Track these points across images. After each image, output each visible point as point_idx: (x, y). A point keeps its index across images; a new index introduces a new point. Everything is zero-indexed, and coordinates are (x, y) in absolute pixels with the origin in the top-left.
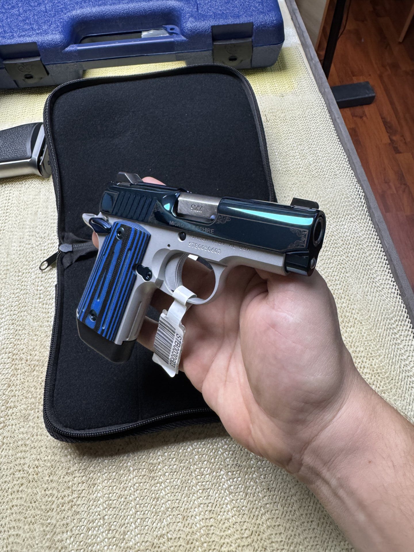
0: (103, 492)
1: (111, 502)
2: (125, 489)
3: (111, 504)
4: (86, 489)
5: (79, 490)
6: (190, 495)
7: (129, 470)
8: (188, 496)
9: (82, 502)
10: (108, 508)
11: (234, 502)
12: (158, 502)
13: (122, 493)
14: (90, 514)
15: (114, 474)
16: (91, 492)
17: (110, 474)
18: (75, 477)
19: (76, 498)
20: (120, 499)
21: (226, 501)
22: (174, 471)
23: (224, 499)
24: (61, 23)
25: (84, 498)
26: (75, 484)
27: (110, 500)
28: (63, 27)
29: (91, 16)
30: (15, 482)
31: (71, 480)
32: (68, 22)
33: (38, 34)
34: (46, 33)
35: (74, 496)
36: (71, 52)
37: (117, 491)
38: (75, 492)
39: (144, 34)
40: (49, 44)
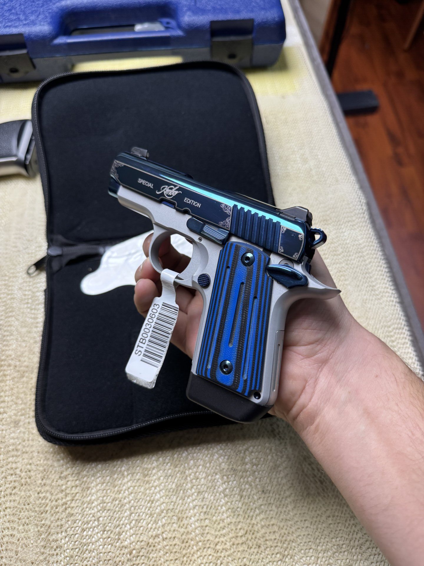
0: (97, 495)
1: (105, 504)
2: (119, 492)
3: (105, 507)
4: (80, 492)
5: (73, 494)
6: (185, 498)
7: (123, 475)
8: (183, 498)
9: (76, 505)
10: (103, 510)
11: (229, 504)
12: (153, 505)
13: (117, 496)
14: (85, 516)
15: (108, 478)
16: (85, 495)
17: (104, 478)
18: (68, 481)
19: (70, 500)
20: (114, 502)
21: (221, 503)
22: (168, 475)
23: (219, 501)
24: (49, 13)
25: (78, 501)
26: (68, 488)
27: (105, 503)
28: (52, 17)
29: (81, 8)
30: (7, 485)
31: (65, 483)
32: (57, 13)
33: (25, 25)
34: (33, 23)
35: (68, 499)
36: (60, 45)
37: (111, 494)
38: (69, 495)
39: (138, 27)
40: (36, 36)
